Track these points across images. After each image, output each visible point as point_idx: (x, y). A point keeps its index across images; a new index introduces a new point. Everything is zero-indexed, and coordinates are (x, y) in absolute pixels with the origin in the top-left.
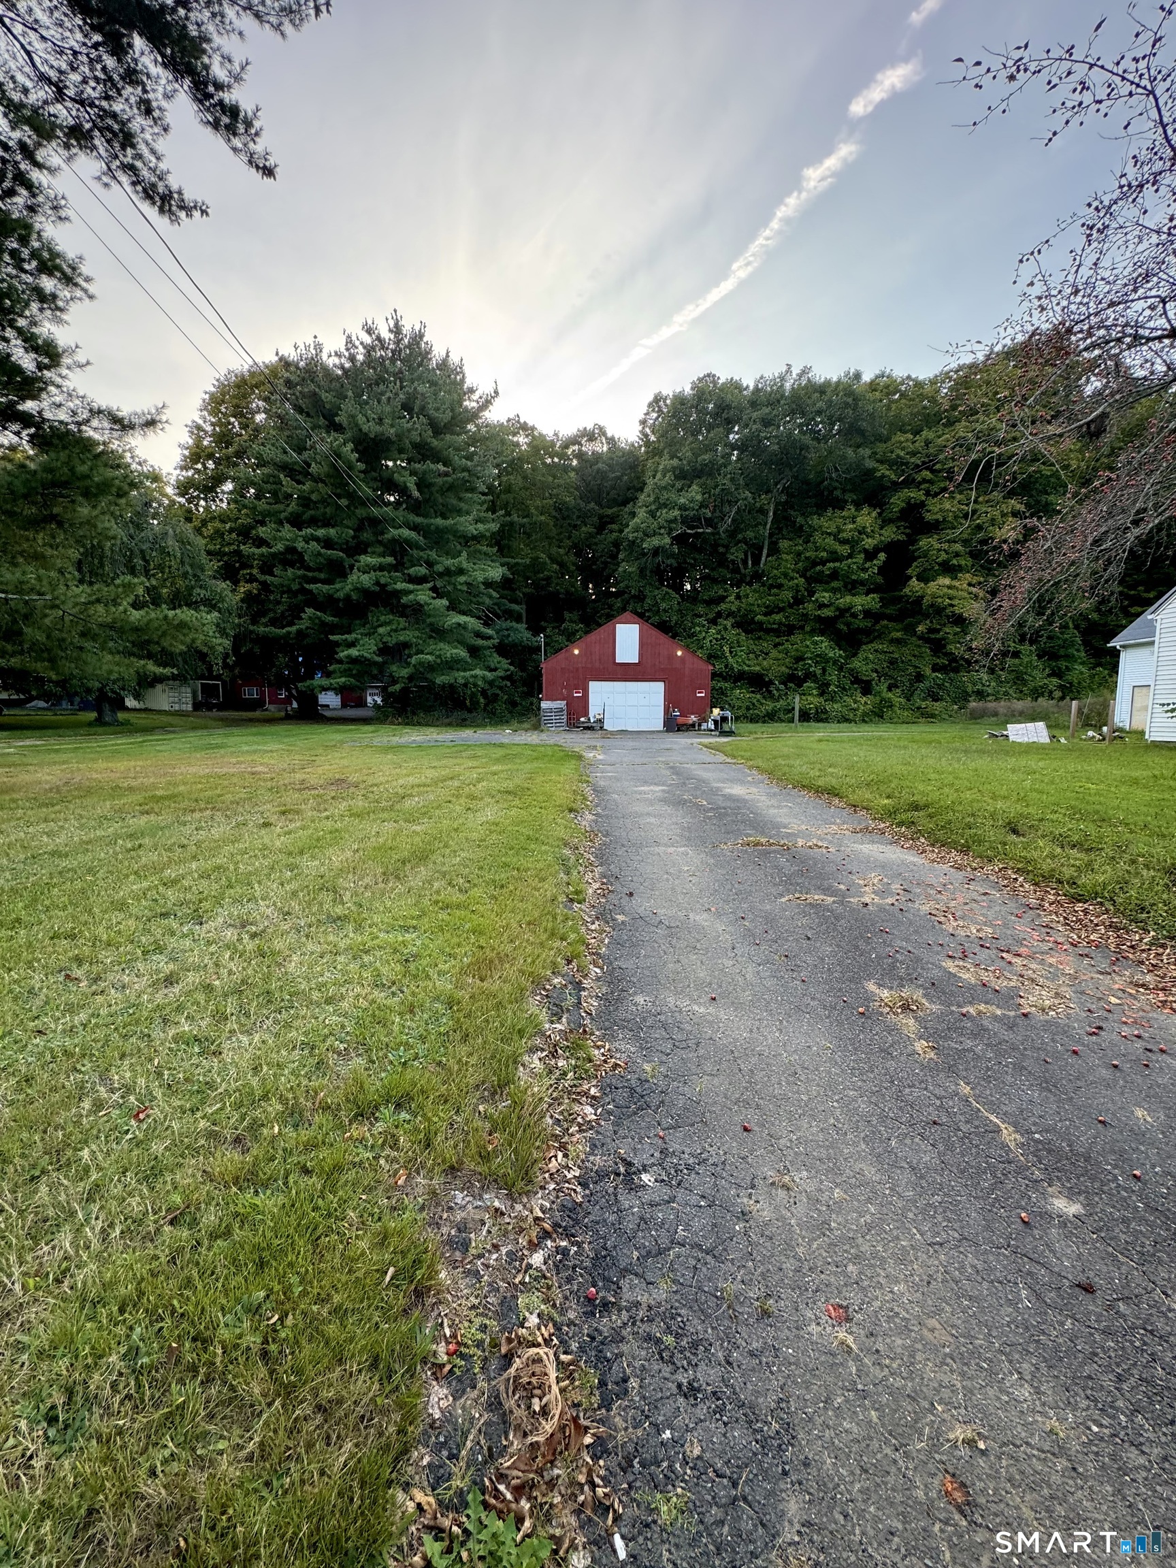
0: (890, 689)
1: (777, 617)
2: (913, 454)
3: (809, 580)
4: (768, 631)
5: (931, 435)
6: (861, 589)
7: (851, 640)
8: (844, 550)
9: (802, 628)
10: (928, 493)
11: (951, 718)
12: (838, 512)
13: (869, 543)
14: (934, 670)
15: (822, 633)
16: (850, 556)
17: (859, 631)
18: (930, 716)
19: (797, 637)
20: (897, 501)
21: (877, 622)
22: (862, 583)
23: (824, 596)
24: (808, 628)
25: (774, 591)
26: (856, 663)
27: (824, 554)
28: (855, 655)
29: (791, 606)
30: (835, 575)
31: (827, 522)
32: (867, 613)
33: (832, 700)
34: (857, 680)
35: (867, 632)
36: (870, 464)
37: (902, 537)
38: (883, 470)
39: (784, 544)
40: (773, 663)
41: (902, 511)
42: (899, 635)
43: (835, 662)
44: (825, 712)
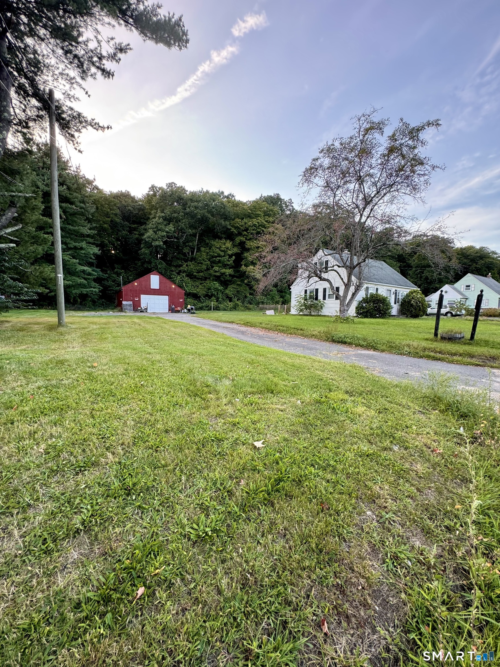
0: (238, 300)
1: (201, 274)
2: (242, 226)
3: (212, 262)
4: (198, 279)
5: (246, 221)
6: (228, 267)
7: (225, 284)
8: (222, 254)
9: (209, 278)
10: (246, 239)
11: (255, 310)
12: (220, 241)
13: (230, 252)
14: (250, 295)
15: (216, 281)
16: (224, 256)
17: (227, 280)
18: (249, 309)
19: (208, 281)
20: (238, 239)
21: (233, 278)
22: (228, 265)
23: (216, 268)
24: (211, 279)
25: (200, 265)
26: (227, 291)
27: (216, 254)
28: (226, 289)
29: (205, 270)
30: (219, 262)
31: (217, 243)
32: (230, 275)
33: (220, 303)
34: (227, 297)
35: (230, 281)
36: (229, 227)
37: (239, 252)
38: (233, 230)
39: (203, 249)
40: (200, 290)
41: (239, 243)
42: (239, 283)
43: (221, 291)
44: (219, 307)
